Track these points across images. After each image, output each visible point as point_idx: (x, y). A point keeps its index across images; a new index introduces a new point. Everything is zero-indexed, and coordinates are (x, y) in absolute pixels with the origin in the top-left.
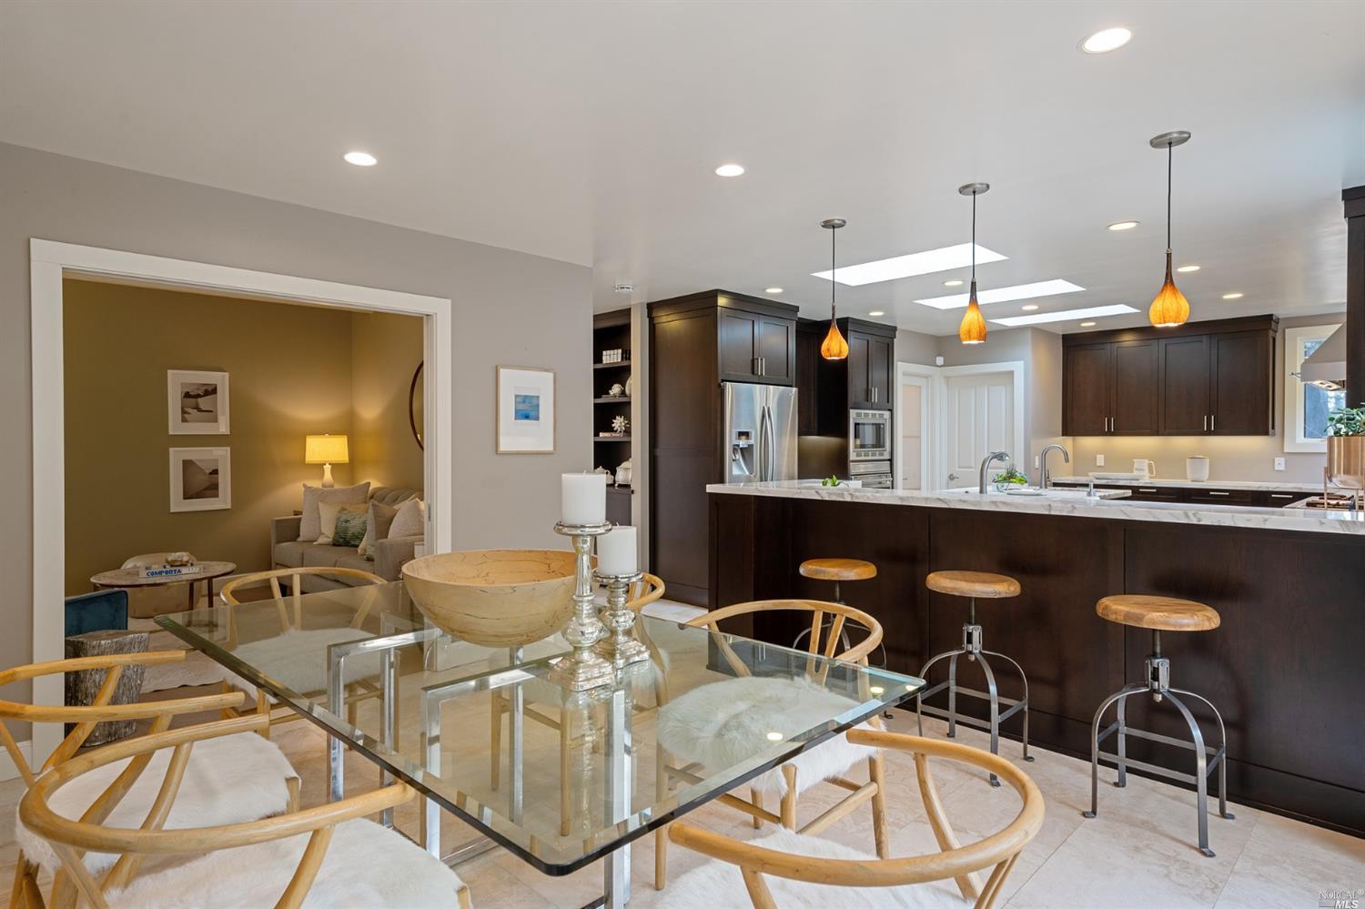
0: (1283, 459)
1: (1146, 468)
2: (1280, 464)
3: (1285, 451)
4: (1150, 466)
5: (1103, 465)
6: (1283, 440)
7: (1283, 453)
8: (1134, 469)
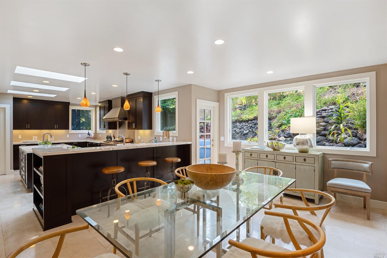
0: (68, 135)
2: (68, 136)
3: (69, 133)
4: (38, 138)
5: (21, 138)
6: (69, 131)
7: (68, 134)
8: (33, 139)
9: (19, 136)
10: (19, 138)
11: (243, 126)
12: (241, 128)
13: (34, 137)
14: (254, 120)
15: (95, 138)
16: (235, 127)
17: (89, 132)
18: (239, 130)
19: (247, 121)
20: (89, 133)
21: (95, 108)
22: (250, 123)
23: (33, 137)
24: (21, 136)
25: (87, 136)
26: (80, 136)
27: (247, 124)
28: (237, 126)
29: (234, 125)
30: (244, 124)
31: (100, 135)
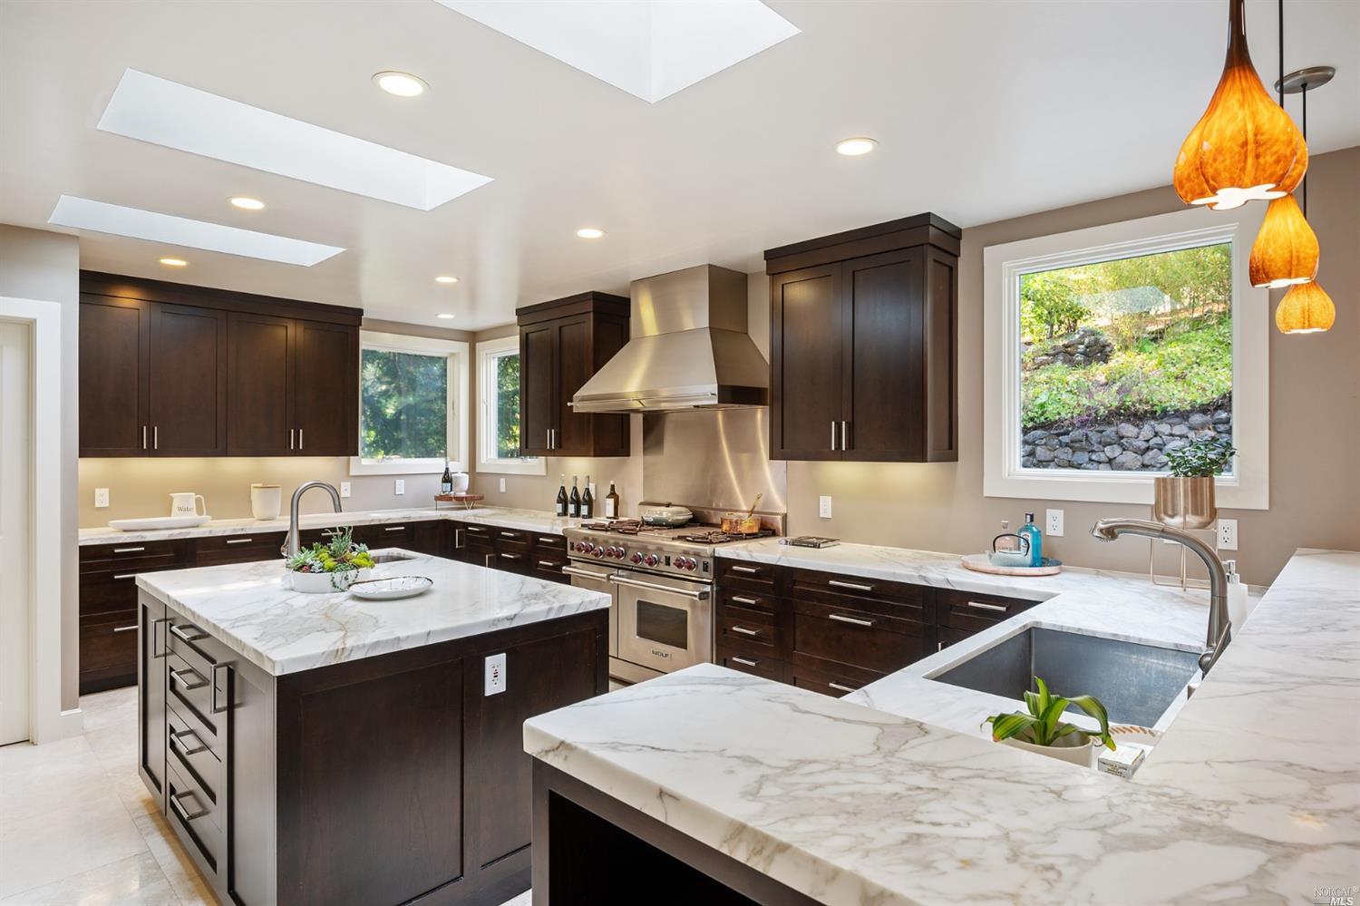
0: (348, 484)
1: (194, 505)
2: (345, 489)
3: (352, 473)
4: (198, 501)
5: (107, 505)
6: (349, 462)
7: (349, 477)
8: (175, 509)
9: (98, 491)
10: (97, 505)
11: (1157, 440)
12: (1148, 449)
13: (178, 499)
14: (1219, 407)
15: (474, 498)
16: (1110, 444)
17: (447, 469)
18: (1139, 457)
19: (1182, 415)
20: (451, 470)
21: (467, 344)
22: (1203, 426)
23: (172, 498)
24: (106, 491)
25: (438, 486)
26: (401, 486)
27: (1180, 429)
28: (1122, 438)
29: (1101, 432)
30: (1164, 428)
31: (502, 481)
